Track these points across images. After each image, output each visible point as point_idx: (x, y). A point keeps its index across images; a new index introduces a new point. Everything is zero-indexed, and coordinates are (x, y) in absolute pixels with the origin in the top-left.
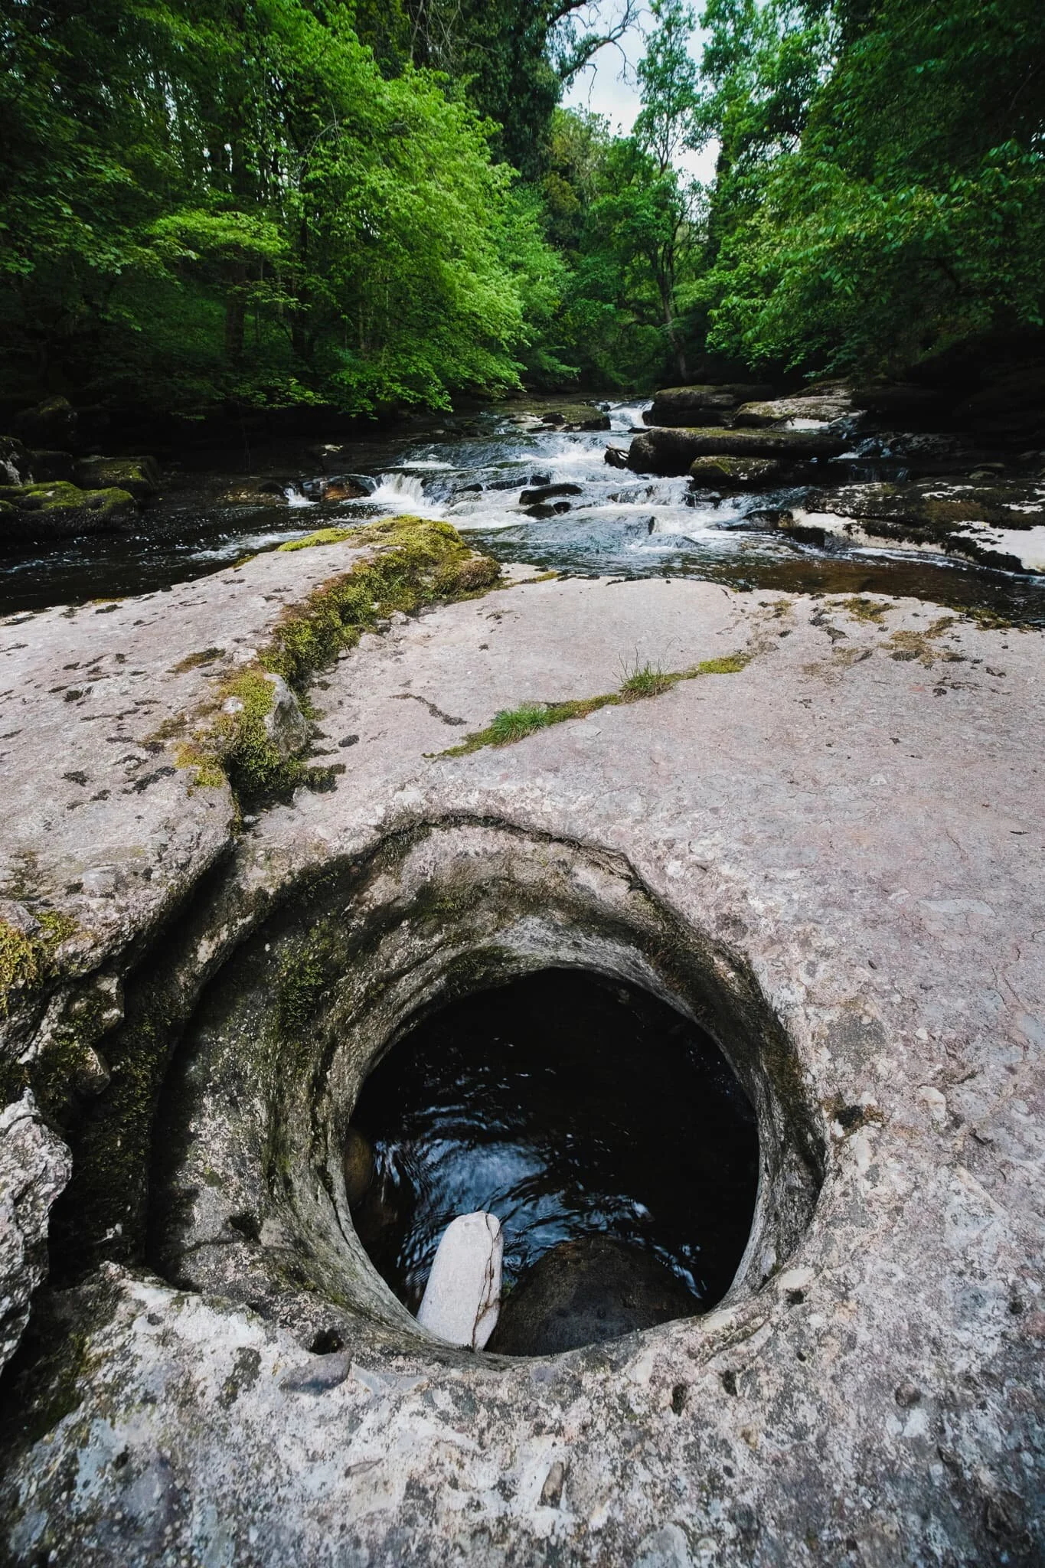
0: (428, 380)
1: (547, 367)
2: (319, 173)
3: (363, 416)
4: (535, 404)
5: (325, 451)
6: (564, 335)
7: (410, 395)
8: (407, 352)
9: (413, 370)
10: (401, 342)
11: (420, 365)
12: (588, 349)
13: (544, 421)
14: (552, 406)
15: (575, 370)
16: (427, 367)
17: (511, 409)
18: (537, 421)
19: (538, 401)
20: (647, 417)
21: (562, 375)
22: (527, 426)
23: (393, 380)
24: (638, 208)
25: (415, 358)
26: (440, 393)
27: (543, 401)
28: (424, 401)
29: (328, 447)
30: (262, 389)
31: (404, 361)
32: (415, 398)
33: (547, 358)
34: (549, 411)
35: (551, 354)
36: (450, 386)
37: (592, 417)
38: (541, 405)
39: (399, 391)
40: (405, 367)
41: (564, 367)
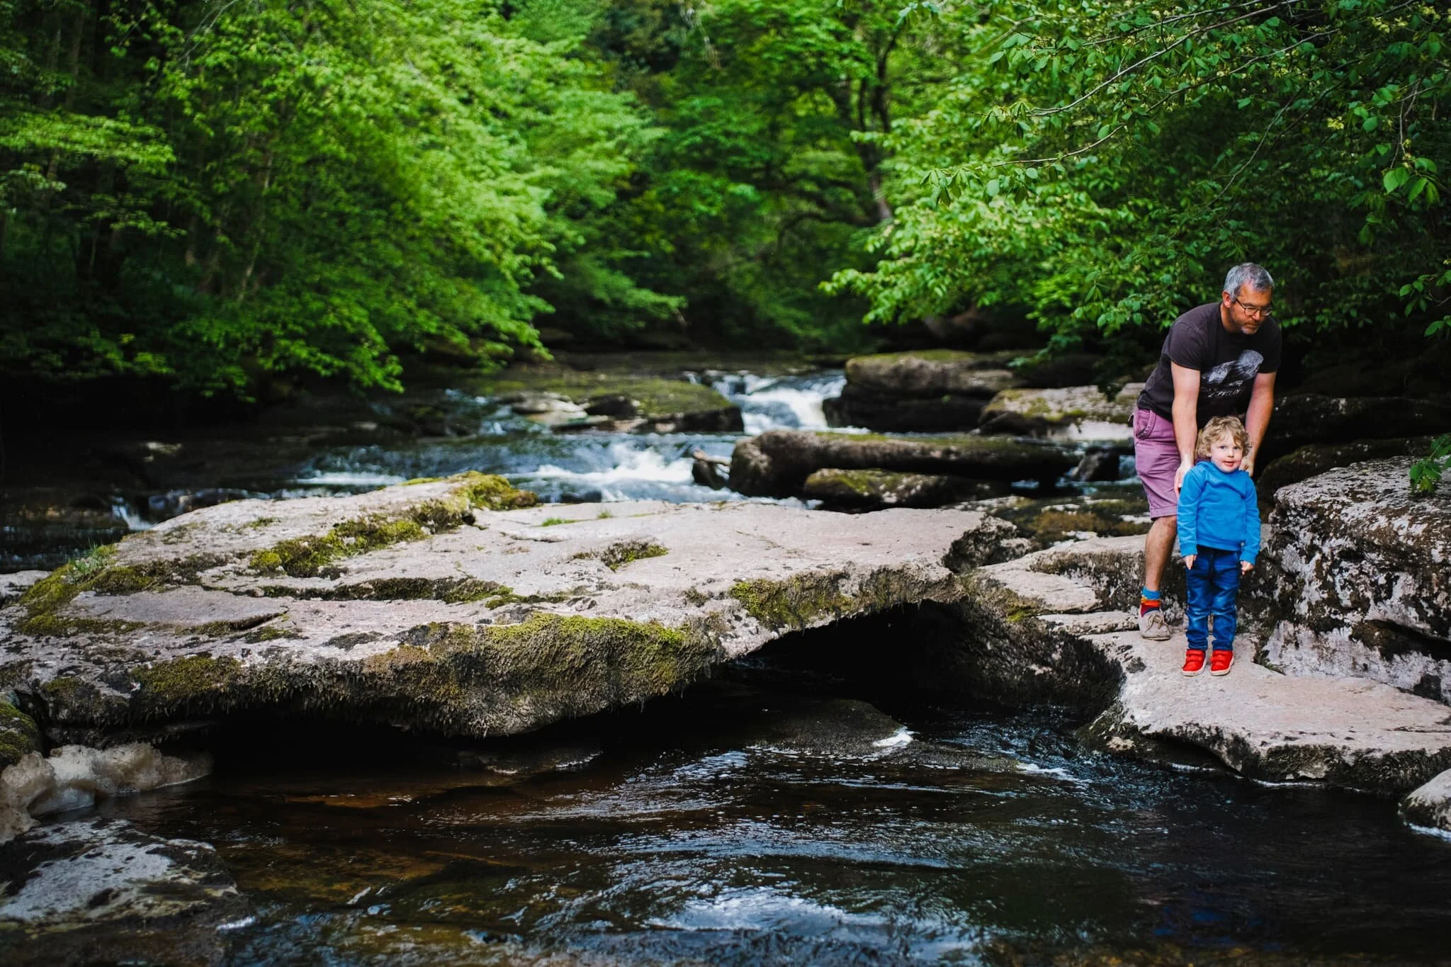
0: (357, 339)
1: (600, 294)
2: (223, 56)
3: (228, 393)
4: (570, 376)
5: (149, 452)
6: (641, 231)
7: (323, 362)
8: (321, 289)
9: (331, 319)
10: (312, 272)
11: (345, 312)
12: (706, 256)
13: (590, 412)
14: (608, 382)
15: (673, 302)
16: (360, 315)
17: (515, 387)
18: (576, 412)
19: (578, 368)
20: (832, 410)
21: (640, 312)
22: (550, 420)
23: (293, 336)
24: (800, 21)
25: (337, 301)
26: (381, 360)
27: (591, 368)
28: (345, 372)
29: (153, 446)
30: (56, 346)
31: (316, 306)
32: (327, 366)
33: (603, 275)
34: (600, 391)
35: (612, 265)
36: (399, 346)
37: (701, 407)
38: (584, 378)
39: (304, 354)
40: (316, 316)
41: (647, 296)
